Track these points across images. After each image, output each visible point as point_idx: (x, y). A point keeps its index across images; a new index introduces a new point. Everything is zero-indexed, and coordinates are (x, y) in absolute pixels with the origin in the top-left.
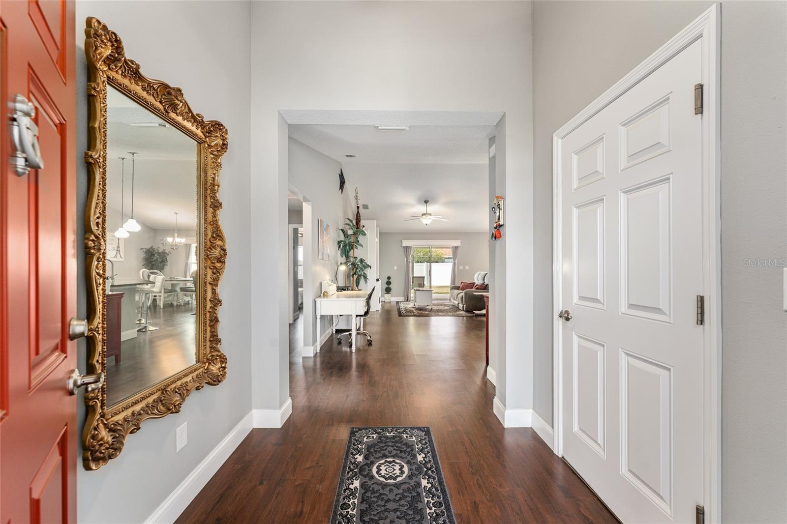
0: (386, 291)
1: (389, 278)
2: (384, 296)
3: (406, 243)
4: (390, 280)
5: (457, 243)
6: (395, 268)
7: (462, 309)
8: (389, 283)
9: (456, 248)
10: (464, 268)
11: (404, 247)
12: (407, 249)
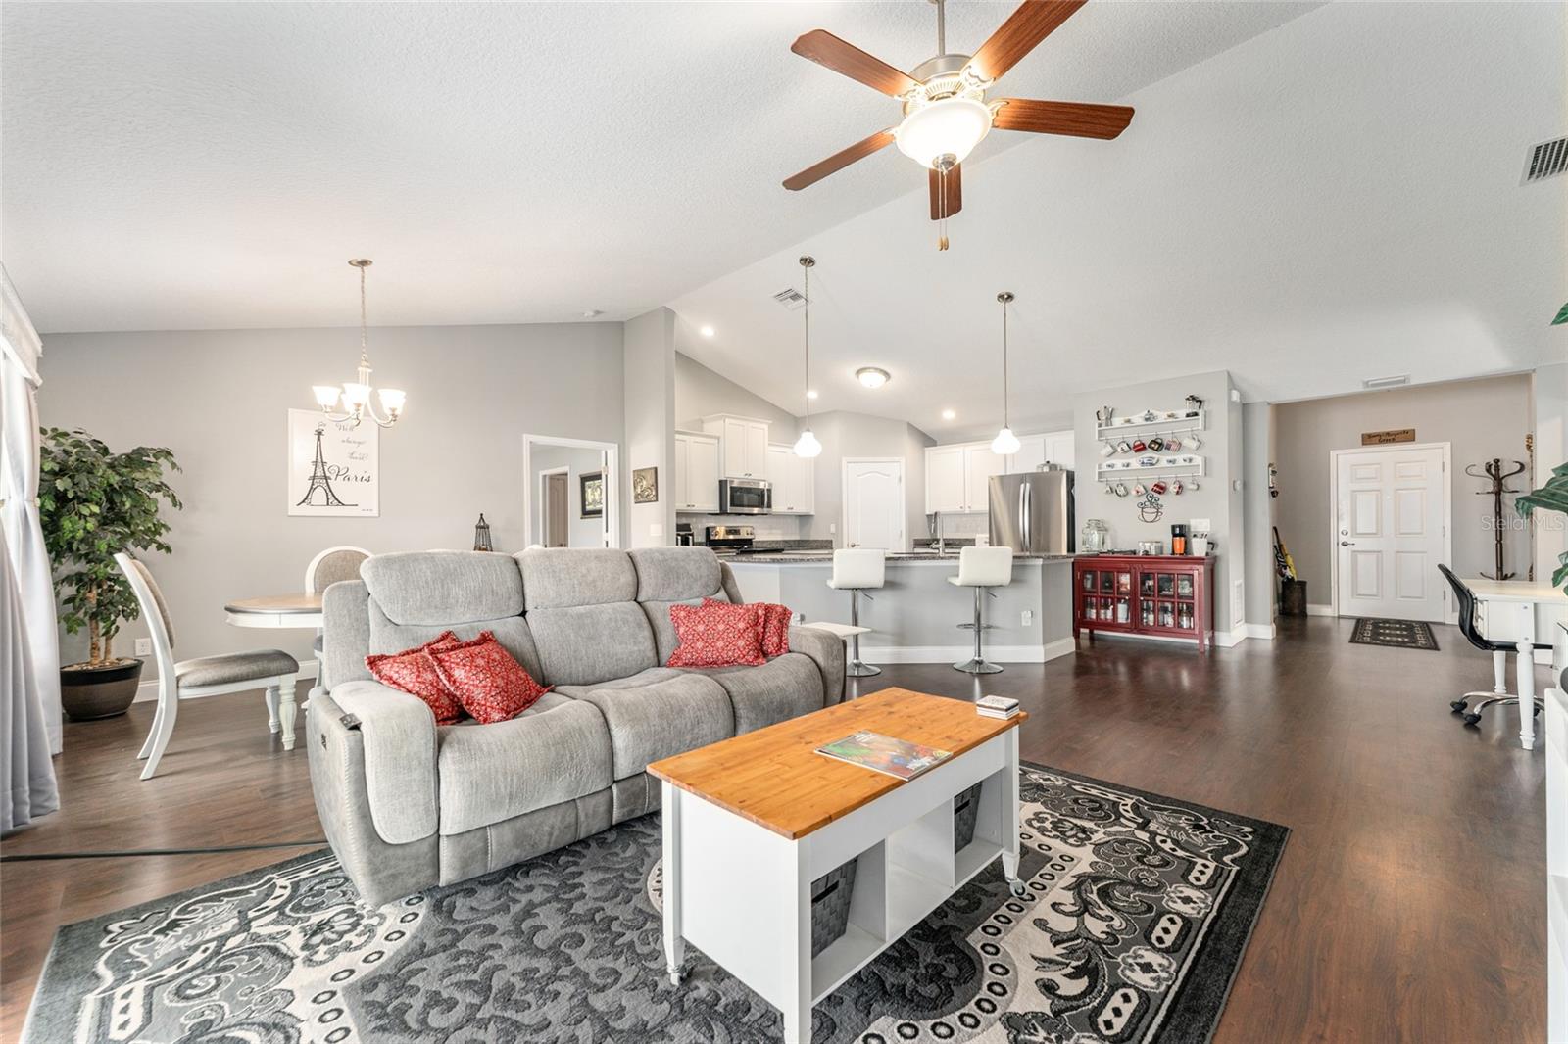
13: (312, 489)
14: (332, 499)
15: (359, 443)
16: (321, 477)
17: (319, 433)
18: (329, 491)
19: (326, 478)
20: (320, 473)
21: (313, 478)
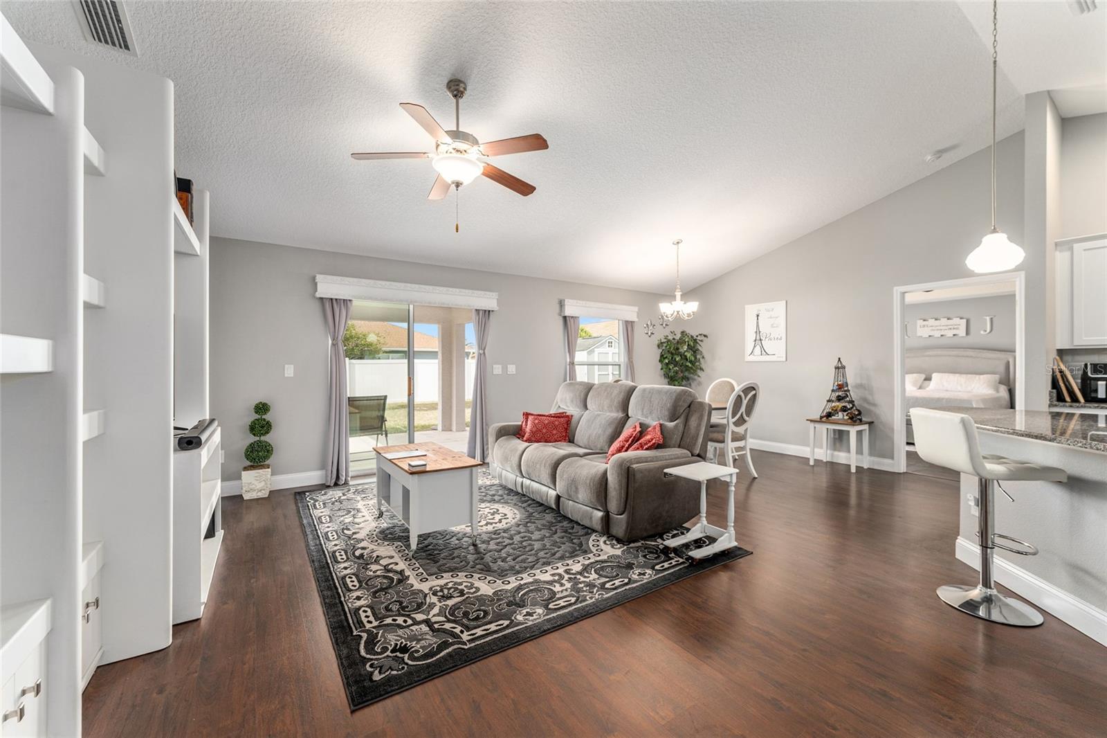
0: (247, 457)
1: (262, 408)
2: (239, 478)
3: (329, 287)
4: (267, 417)
5: (488, 301)
6: (289, 371)
7: (598, 527)
8: (260, 426)
9: (488, 313)
10: (505, 369)
11: (321, 299)
12: (333, 308)
13: (755, 346)
14: (764, 352)
15: (777, 317)
16: (759, 340)
17: (758, 316)
18: (762, 347)
19: (761, 340)
20: (758, 338)
21: (755, 341)
